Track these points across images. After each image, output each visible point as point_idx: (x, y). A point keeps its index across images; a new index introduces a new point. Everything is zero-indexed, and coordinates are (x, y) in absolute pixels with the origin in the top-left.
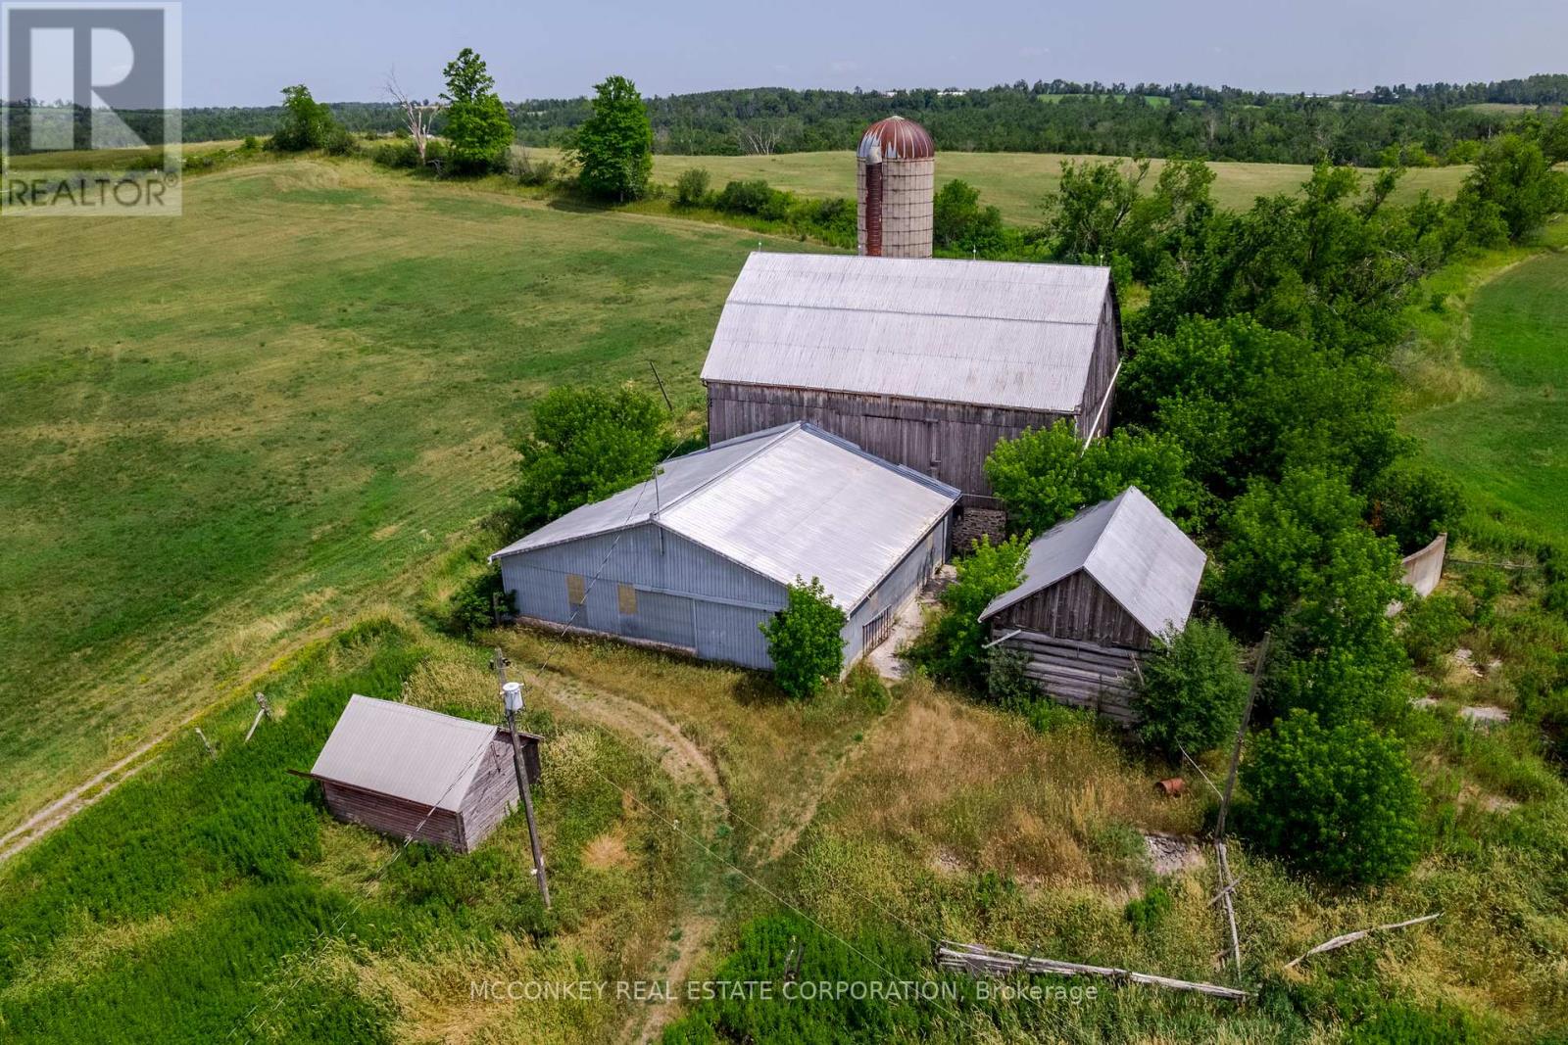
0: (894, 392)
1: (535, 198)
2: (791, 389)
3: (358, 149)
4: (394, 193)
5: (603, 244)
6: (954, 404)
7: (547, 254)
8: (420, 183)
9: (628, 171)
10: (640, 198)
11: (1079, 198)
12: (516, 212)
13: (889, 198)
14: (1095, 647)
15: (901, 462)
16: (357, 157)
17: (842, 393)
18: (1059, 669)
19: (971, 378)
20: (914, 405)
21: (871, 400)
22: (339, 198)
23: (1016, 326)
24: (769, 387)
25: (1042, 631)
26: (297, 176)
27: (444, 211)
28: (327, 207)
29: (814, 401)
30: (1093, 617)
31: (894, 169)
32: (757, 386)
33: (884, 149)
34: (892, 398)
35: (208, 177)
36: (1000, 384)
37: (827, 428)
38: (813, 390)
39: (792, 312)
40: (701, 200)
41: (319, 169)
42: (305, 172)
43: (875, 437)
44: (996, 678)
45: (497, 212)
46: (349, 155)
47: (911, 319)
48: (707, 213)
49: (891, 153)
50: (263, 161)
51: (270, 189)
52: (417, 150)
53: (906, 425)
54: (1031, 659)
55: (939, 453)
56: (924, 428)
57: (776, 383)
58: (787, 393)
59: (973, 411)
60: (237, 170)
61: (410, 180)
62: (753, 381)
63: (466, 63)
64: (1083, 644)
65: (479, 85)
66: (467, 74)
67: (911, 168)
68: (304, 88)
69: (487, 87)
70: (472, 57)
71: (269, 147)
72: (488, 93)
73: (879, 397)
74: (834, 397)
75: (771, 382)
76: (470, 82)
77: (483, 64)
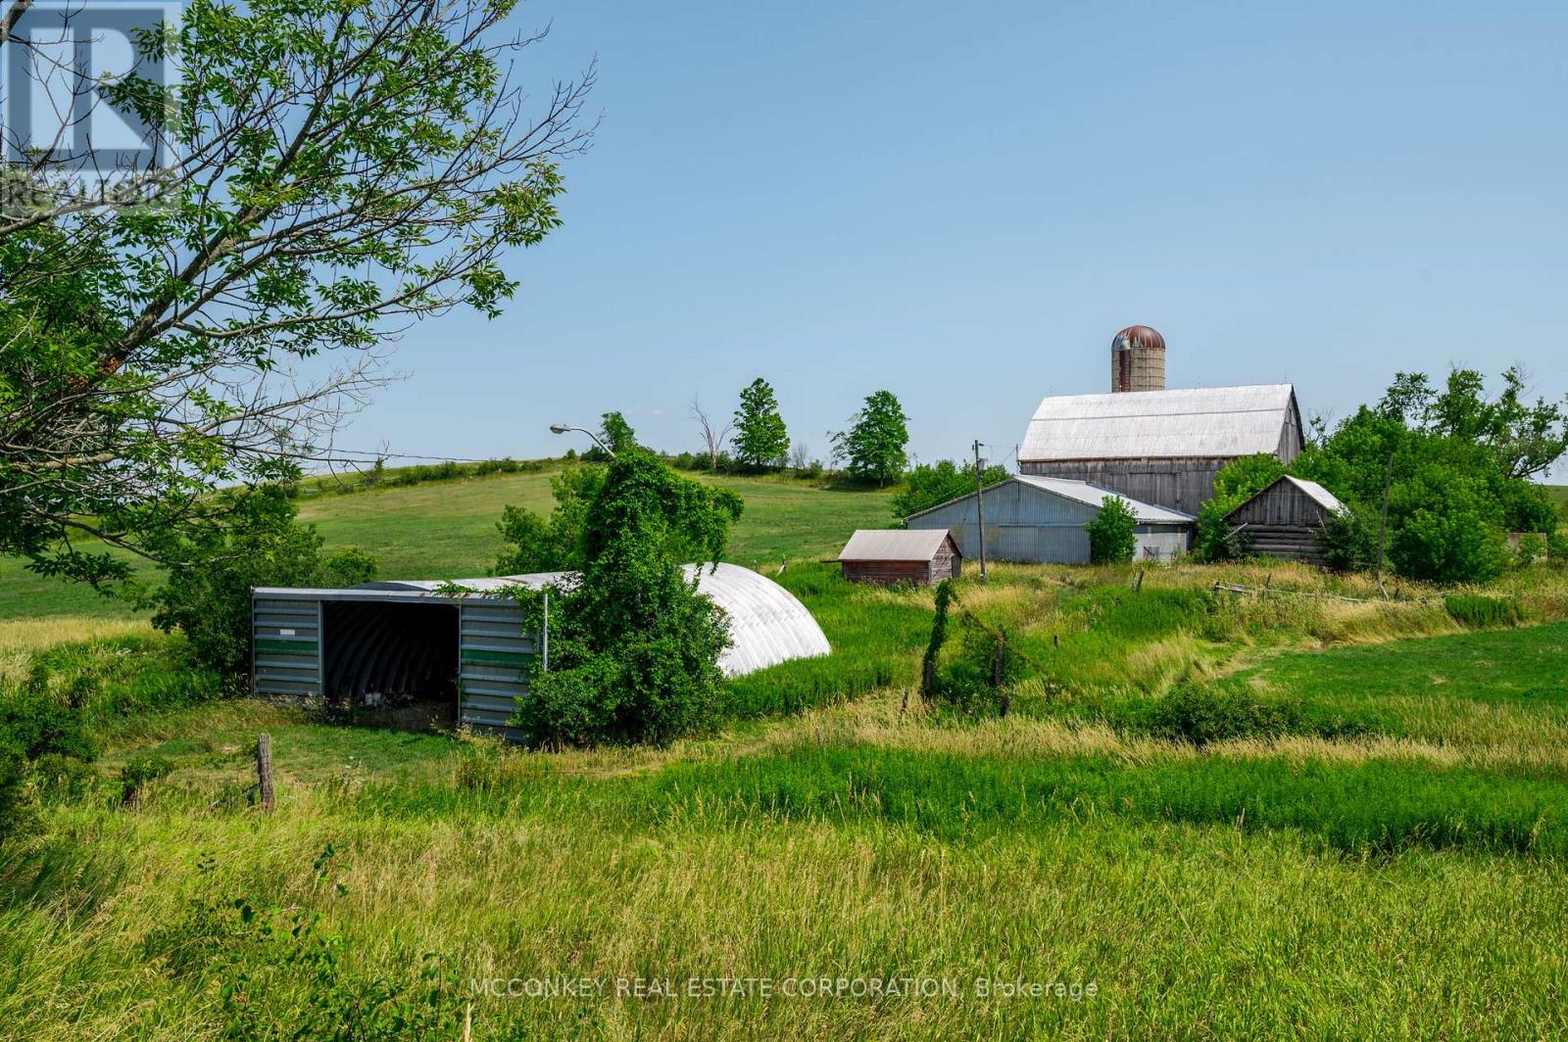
0: (1150, 455)
1: (810, 485)
2: (1079, 460)
6: (1191, 458)
8: (714, 478)
9: (889, 462)
10: (898, 483)
12: (795, 492)
13: (1135, 370)
14: (1295, 528)
17: (1115, 459)
18: (1273, 546)
19: (1202, 443)
20: (1164, 462)
21: (1134, 463)
23: (1230, 415)
24: (1064, 461)
25: (1262, 523)
29: (1095, 468)
30: (1292, 507)
31: (1139, 354)
32: (1056, 461)
33: (1132, 341)
34: (1150, 459)
36: (1221, 445)
38: (1095, 460)
39: (1077, 422)
43: (1137, 487)
47: (1159, 418)
49: (1137, 344)
52: (710, 457)
53: (1158, 477)
54: (1255, 543)
55: (1182, 494)
56: (1171, 477)
57: (1069, 457)
58: (1076, 465)
61: (704, 477)
62: (1053, 457)
63: (758, 390)
64: (1288, 528)
65: (766, 406)
66: (757, 398)
67: (1150, 353)
68: (619, 414)
69: (772, 408)
70: (763, 385)
71: (585, 458)
72: (772, 413)
73: (1139, 459)
74: (1108, 463)
75: (1065, 457)
76: (759, 404)
77: (772, 390)
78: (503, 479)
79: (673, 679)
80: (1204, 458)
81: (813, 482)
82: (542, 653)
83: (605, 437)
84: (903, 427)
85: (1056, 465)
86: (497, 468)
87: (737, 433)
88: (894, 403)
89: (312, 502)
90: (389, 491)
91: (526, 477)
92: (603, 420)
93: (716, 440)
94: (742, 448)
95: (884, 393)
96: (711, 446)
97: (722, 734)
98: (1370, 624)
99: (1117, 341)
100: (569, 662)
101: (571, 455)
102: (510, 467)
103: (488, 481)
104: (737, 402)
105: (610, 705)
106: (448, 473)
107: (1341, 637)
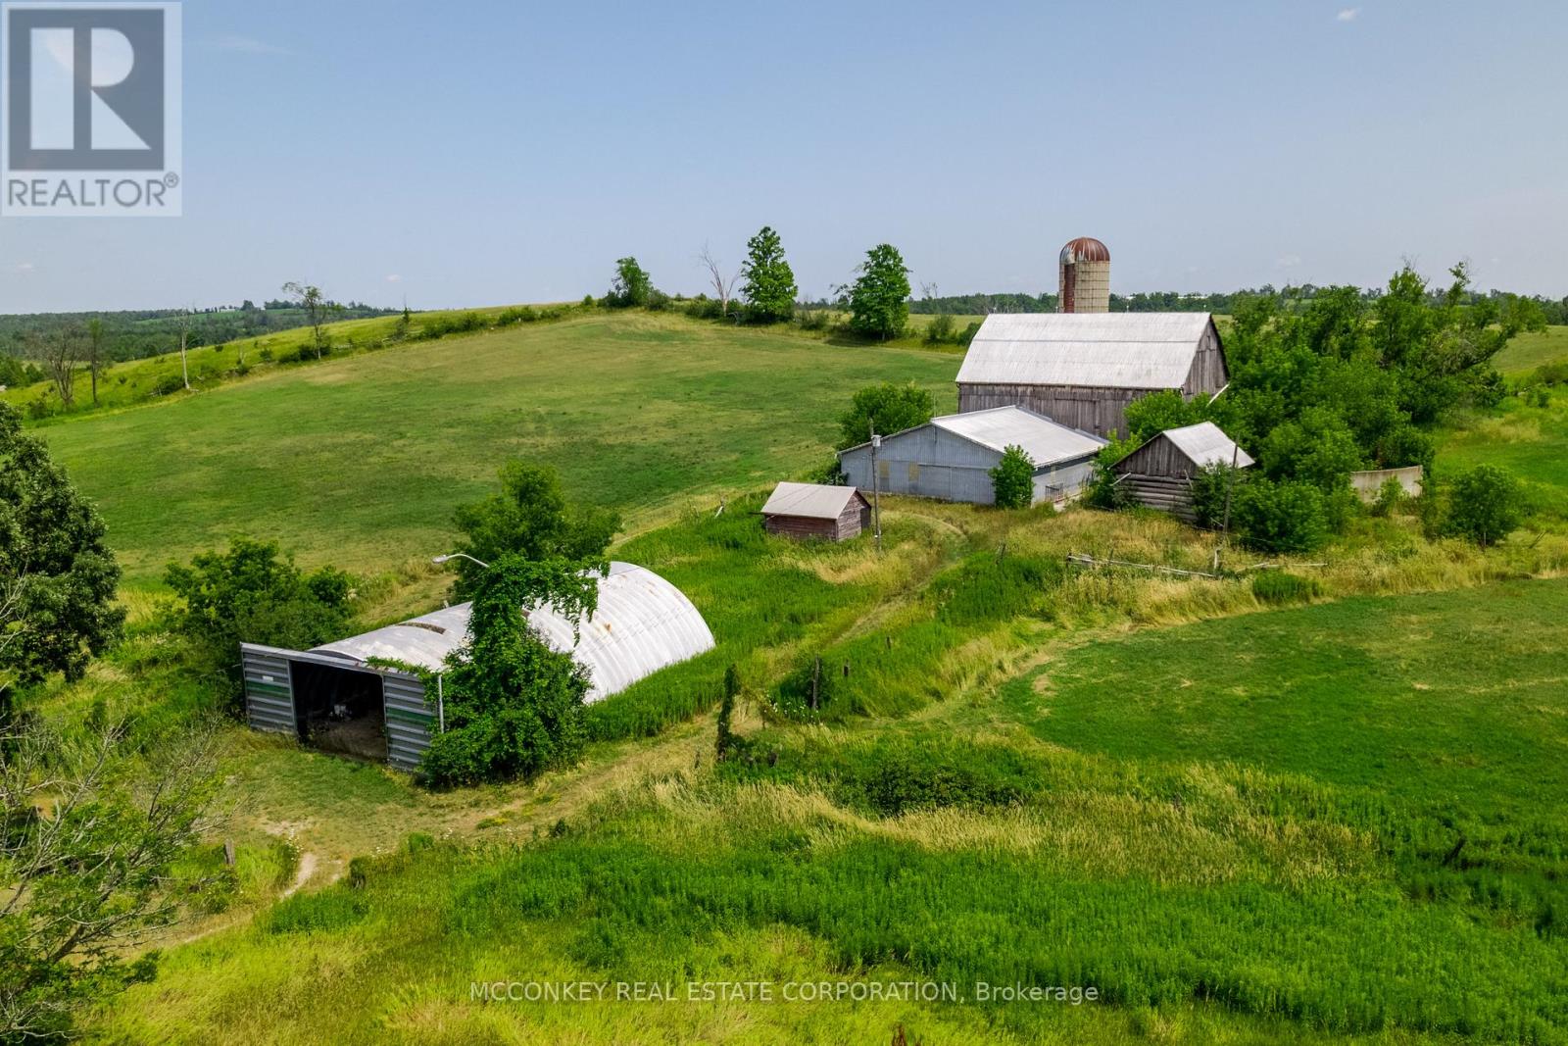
0: (1073, 383)
1: (815, 338)
2: (1011, 385)
3: (672, 306)
4: (704, 335)
5: (869, 364)
6: (1109, 388)
7: (828, 369)
8: (723, 328)
9: (890, 315)
10: (898, 337)
11: (1244, 322)
12: (799, 347)
13: (1079, 286)
14: (1171, 479)
15: (1077, 427)
16: (671, 312)
17: (1042, 386)
18: (1152, 495)
19: (1121, 374)
20: (1085, 391)
22: (663, 337)
23: (1150, 345)
24: (997, 385)
25: (1143, 473)
26: (626, 324)
27: (744, 346)
28: (654, 343)
29: (1024, 392)
30: (1169, 461)
31: (1082, 267)
32: (990, 384)
33: (1076, 255)
34: (1073, 387)
35: (557, 325)
36: (1138, 376)
37: (1032, 408)
38: (1024, 385)
39: (1013, 344)
40: (946, 337)
41: (642, 319)
42: (632, 321)
43: (1061, 412)
44: (1117, 497)
45: (783, 347)
46: (664, 310)
47: (1086, 345)
48: (951, 347)
49: (1081, 257)
50: (599, 314)
51: (607, 331)
52: (721, 305)
53: (1080, 404)
54: (1137, 490)
55: (1100, 420)
56: (1091, 404)
57: (1002, 381)
58: (1008, 389)
59: (1121, 392)
60: (579, 320)
61: (715, 326)
62: (988, 381)
63: (765, 238)
64: (1165, 479)
65: (774, 255)
66: (765, 246)
67: (1093, 266)
68: (633, 260)
69: (780, 256)
70: (770, 233)
71: (601, 304)
72: (780, 261)
73: (1064, 387)
74: (1037, 389)
75: (999, 381)
76: (767, 252)
77: (779, 238)
78: (523, 329)
79: (535, 735)
80: (1121, 389)
81: (819, 333)
82: (438, 717)
83: (621, 283)
84: (905, 280)
85: (990, 388)
86: (517, 318)
87: (746, 282)
88: (895, 256)
89: (343, 360)
90: (415, 346)
91: (545, 326)
92: (618, 266)
93: (726, 288)
94: (751, 296)
95: (885, 246)
96: (722, 294)
97: (580, 764)
98: (1178, 605)
99: (1063, 254)
100: (461, 723)
101: (588, 301)
102: (527, 316)
103: (509, 333)
104: (745, 252)
105: (487, 758)
106: (470, 325)
107: (1149, 620)
